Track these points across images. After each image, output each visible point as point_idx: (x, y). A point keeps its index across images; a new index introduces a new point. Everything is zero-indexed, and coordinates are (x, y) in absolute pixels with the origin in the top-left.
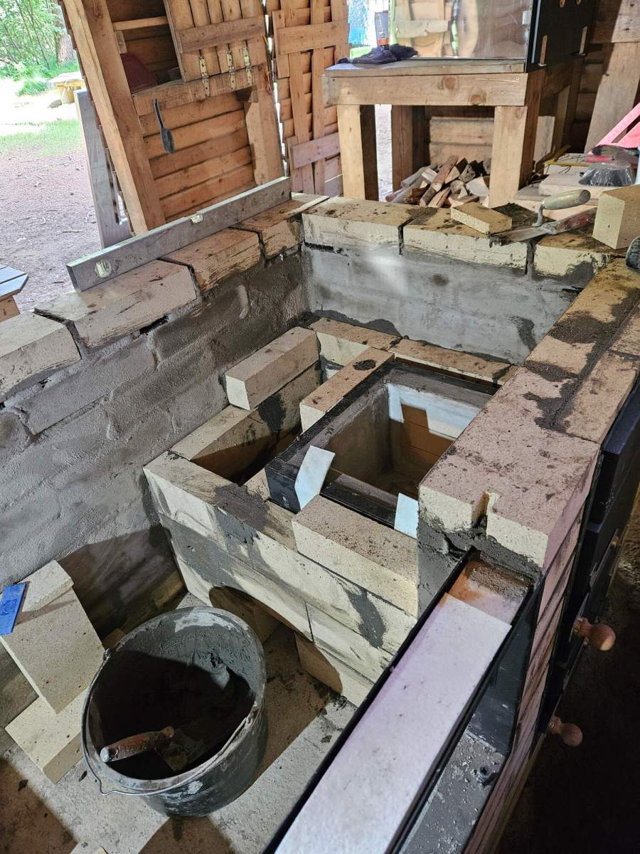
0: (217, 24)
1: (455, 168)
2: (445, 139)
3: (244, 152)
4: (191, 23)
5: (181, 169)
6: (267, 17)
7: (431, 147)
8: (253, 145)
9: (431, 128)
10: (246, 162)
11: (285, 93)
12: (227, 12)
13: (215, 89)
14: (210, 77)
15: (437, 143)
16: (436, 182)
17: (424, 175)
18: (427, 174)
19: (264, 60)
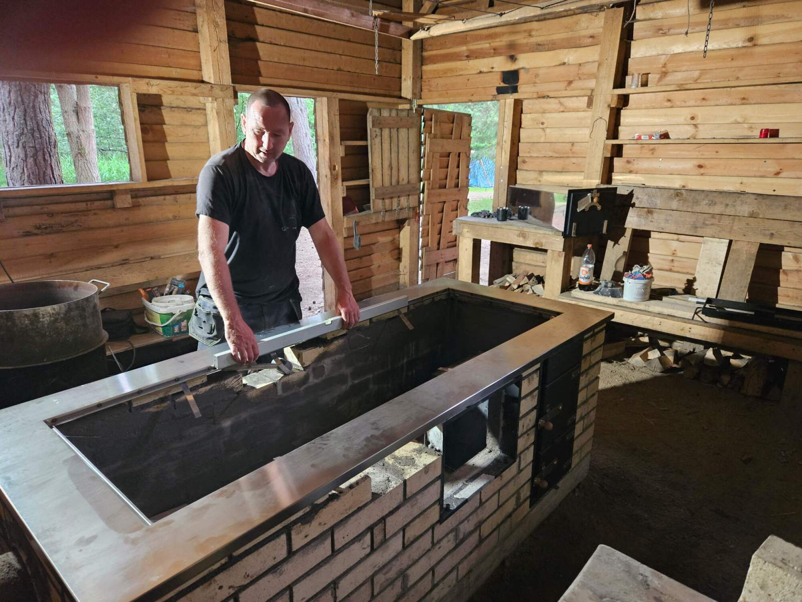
0: (395, 186)
1: (526, 277)
2: (522, 260)
3: (396, 252)
4: (381, 184)
5: (358, 258)
6: (422, 183)
7: (514, 264)
8: (402, 249)
9: (514, 254)
10: (396, 257)
11: (426, 222)
12: (401, 180)
13: (387, 219)
14: (386, 211)
15: (517, 262)
16: (514, 284)
17: (508, 279)
18: (509, 279)
19: (417, 204)
